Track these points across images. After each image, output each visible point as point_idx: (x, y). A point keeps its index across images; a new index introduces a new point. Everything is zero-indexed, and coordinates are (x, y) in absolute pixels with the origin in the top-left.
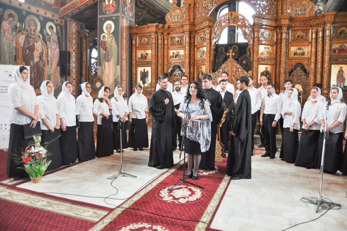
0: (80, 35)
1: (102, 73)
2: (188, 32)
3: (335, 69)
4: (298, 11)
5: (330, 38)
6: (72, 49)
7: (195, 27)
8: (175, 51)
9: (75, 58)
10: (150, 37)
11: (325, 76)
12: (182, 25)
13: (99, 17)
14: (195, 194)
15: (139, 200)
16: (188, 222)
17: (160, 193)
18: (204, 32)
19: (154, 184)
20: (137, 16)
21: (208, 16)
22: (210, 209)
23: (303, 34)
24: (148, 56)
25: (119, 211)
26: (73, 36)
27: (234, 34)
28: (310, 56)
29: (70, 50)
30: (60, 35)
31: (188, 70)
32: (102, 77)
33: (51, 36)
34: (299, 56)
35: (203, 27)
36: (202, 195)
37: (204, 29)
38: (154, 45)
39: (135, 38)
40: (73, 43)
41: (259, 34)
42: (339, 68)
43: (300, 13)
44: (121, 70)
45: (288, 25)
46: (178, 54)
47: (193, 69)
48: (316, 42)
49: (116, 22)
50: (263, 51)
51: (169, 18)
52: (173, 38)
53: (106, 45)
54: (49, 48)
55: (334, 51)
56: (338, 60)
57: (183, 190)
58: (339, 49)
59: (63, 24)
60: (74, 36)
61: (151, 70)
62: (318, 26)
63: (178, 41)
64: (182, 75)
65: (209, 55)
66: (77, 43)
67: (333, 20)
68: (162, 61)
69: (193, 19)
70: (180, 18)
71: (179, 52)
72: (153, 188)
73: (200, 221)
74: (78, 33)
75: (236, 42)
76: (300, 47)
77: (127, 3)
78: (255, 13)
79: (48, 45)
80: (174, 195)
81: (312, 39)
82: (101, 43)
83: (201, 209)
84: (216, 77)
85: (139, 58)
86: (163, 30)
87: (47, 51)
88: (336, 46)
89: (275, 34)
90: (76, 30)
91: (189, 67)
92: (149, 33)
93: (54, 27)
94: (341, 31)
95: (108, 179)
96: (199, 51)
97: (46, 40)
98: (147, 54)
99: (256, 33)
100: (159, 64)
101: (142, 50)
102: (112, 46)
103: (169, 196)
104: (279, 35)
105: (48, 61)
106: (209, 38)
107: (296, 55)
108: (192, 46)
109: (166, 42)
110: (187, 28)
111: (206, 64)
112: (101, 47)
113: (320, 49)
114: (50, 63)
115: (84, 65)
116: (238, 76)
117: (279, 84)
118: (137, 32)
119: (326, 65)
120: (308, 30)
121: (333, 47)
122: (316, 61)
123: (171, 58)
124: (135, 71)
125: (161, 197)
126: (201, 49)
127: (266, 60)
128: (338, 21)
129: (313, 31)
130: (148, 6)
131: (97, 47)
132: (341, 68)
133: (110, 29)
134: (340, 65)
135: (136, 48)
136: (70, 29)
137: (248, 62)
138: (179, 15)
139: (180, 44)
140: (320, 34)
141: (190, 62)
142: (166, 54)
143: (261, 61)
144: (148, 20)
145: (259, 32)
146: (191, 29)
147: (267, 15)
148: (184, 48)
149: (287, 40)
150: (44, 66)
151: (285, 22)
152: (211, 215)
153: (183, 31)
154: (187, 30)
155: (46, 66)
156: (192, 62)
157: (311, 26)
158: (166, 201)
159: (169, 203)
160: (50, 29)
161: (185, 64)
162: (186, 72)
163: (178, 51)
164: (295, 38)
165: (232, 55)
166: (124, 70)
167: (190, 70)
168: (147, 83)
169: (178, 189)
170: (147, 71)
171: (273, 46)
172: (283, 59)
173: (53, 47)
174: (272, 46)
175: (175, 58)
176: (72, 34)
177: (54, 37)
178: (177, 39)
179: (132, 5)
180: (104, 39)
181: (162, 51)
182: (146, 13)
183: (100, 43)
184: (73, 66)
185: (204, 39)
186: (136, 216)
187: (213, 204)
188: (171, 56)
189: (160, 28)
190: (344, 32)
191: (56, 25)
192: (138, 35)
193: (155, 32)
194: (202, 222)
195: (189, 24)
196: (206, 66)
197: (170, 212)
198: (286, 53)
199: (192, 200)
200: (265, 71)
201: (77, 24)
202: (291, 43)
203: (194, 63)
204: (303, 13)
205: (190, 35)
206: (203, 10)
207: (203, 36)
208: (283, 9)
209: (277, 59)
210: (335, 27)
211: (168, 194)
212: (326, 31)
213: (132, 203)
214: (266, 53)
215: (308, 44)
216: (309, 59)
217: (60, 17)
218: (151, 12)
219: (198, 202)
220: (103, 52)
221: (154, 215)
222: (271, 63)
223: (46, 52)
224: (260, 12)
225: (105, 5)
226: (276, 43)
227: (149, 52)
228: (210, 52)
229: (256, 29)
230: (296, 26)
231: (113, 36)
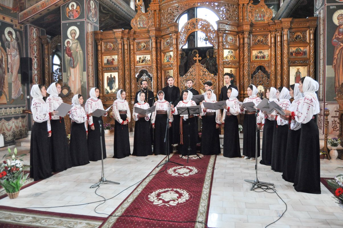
0: (41, 42)
1: (68, 80)
2: (155, 37)
3: (293, 71)
4: (257, 17)
5: (288, 42)
6: (33, 56)
7: (161, 33)
8: (142, 56)
9: (37, 65)
10: (116, 42)
11: (285, 77)
12: (148, 30)
13: (62, 22)
14: (183, 196)
15: (130, 206)
16: (185, 223)
17: (149, 198)
18: (171, 37)
19: (140, 189)
20: (101, 22)
21: (174, 22)
22: (202, 208)
23: (263, 39)
24: (114, 61)
25: (113, 220)
26: (34, 42)
28: (270, 59)
29: (31, 56)
30: (20, 41)
31: (155, 75)
33: (10, 42)
34: (260, 59)
35: (169, 33)
36: (190, 196)
37: (171, 35)
38: (120, 50)
39: (101, 44)
40: (34, 49)
41: (223, 39)
42: (297, 70)
43: (259, 20)
44: (88, 76)
45: (250, 30)
46: (144, 59)
47: (160, 74)
48: (275, 46)
49: (81, 27)
51: (135, 23)
52: (139, 43)
53: (71, 51)
54: (9, 55)
55: (292, 54)
56: (296, 62)
57: (171, 193)
58: (295, 52)
59: (23, 30)
60: (35, 42)
61: (119, 75)
62: (277, 31)
63: (144, 46)
64: (149, 80)
65: (176, 60)
66: (38, 49)
67: (290, 26)
68: (128, 67)
69: (159, 25)
70: (146, 24)
71: (145, 57)
72: (140, 194)
73: (197, 222)
74: (39, 39)
76: (261, 51)
77: (91, 8)
78: (218, 19)
80: (163, 199)
81: (271, 43)
82: (66, 50)
83: (194, 210)
84: (184, 81)
85: (105, 64)
86: (129, 36)
87: (6, 57)
88: (293, 50)
89: (238, 39)
90: (37, 36)
91: (156, 72)
92: (115, 38)
93: (14, 33)
94: (296, 35)
95: (90, 188)
96: (165, 56)
97: (6, 46)
98: (113, 59)
99: (220, 38)
100: (126, 69)
101: (108, 55)
102: (77, 52)
103: (158, 200)
104: (242, 40)
105: (8, 68)
107: (257, 59)
108: (159, 51)
109: (132, 47)
110: (153, 34)
111: (174, 68)
112: (66, 53)
113: (279, 52)
114: (10, 70)
115: (46, 72)
116: (205, 80)
117: (244, 85)
118: (102, 37)
119: (285, 67)
120: (267, 35)
121: (291, 51)
122: (276, 63)
123: (138, 63)
124: (101, 77)
125: (151, 201)
126: (168, 54)
127: (230, 63)
128: (293, 27)
129: (272, 36)
130: (111, 12)
131: (61, 54)
132: (298, 69)
133: (74, 35)
134: (297, 67)
135: (102, 53)
136: (31, 34)
137: (208, 65)
138: (144, 21)
139: (147, 50)
140: (279, 39)
141: (157, 67)
142: (132, 59)
143: (226, 64)
144: (110, 25)
145: (223, 37)
146: (157, 34)
147: (229, 21)
148: (150, 53)
149: (249, 44)
150: (3, 73)
151: (247, 28)
152: (204, 214)
153: (149, 37)
155: (6, 74)
156: (160, 67)
157: (270, 32)
158: (156, 205)
159: (160, 207)
160: (9, 35)
161: (153, 69)
162: (153, 77)
163: (145, 56)
164: (256, 43)
166: (91, 76)
167: (157, 75)
168: (114, 89)
169: (164, 192)
170: (114, 77)
171: (237, 50)
172: (246, 62)
173: (13, 54)
174: (235, 50)
175: (141, 63)
176: (33, 39)
177: (14, 43)
178: (143, 44)
179: (96, 10)
180: (69, 45)
181: (128, 56)
182: (109, 18)
183: (65, 48)
184: (35, 73)
185: (170, 44)
186: (132, 223)
187: (203, 204)
188: (137, 61)
189: (126, 34)
190: (299, 37)
191: (16, 31)
192: (103, 41)
193: (121, 37)
194: (199, 222)
195: (155, 30)
196: (173, 71)
197: (164, 216)
198: (249, 56)
199: (182, 202)
201: (38, 30)
202: (252, 47)
204: (262, 19)
205: (156, 40)
206: (168, 16)
207: (169, 42)
208: (244, 16)
209: (240, 63)
210: (291, 33)
211: (157, 198)
212: (284, 36)
213: (123, 210)
214: (229, 57)
215: (267, 48)
216: (269, 62)
217: (19, 22)
218: (114, 18)
219: (189, 203)
220: (67, 58)
221: (150, 220)
222: (235, 66)
223: (6, 59)
224: (224, 18)
225: (69, 11)
226: (239, 48)
227: (116, 57)
228: (177, 57)
229: (221, 34)
230: (256, 31)
231: (78, 41)
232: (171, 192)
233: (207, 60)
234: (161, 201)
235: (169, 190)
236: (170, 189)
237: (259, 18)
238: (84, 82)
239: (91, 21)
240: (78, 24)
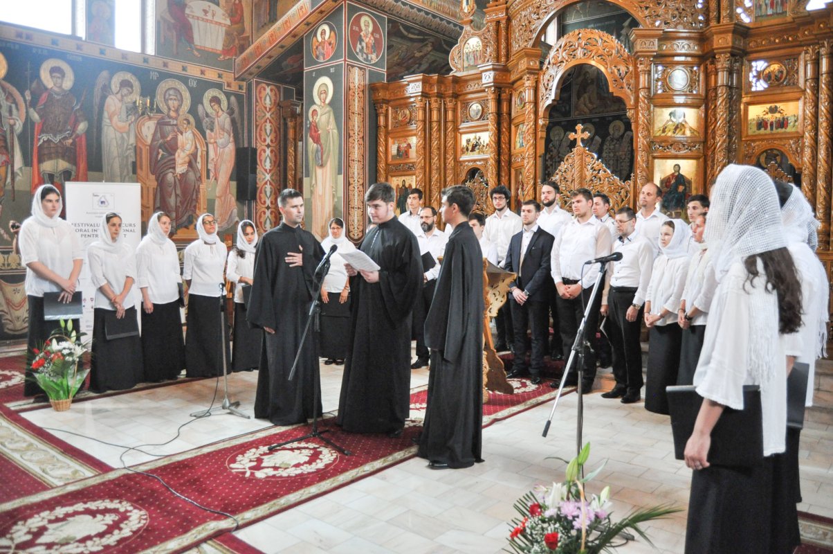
0: (282, 112)
1: (312, 193)
2: (493, 88)
4: (764, 7)
6: (263, 144)
7: (510, 75)
8: (472, 136)
9: (271, 162)
10: (415, 105)
12: (481, 71)
13: (306, 69)
21: (530, 46)
24: (410, 150)
26: (265, 115)
28: (800, 130)
29: (258, 145)
30: (236, 115)
32: (312, 203)
33: (214, 119)
34: (772, 129)
35: (520, 74)
38: (421, 124)
39: (384, 112)
40: (266, 130)
41: (650, 80)
43: (778, 12)
44: (348, 184)
45: (732, 47)
46: (477, 142)
47: (507, 178)
48: (816, 90)
49: (336, 77)
50: (668, 121)
51: (456, 58)
53: (318, 131)
54: (211, 143)
59: (244, 91)
60: (268, 115)
61: (417, 182)
62: (819, 41)
63: (479, 110)
65: (532, 141)
66: (275, 129)
68: (440, 161)
69: (506, 56)
70: (480, 56)
71: (480, 139)
74: (278, 108)
76: (773, 105)
77: (362, 34)
79: (208, 139)
81: (805, 80)
82: (310, 128)
85: (393, 156)
86: (442, 88)
87: (205, 149)
89: (702, 75)
90: (273, 101)
91: (495, 173)
92: (411, 97)
96: (517, 134)
97: (204, 127)
98: (409, 146)
99: (641, 78)
100: (435, 167)
102: (329, 132)
103: (251, 461)
104: (712, 78)
105: (208, 171)
106: (532, 98)
107: (763, 129)
108: (505, 122)
109: (451, 115)
110: (489, 78)
111: (527, 163)
112: (310, 136)
114: (211, 175)
115: (290, 177)
118: (387, 97)
120: (796, 57)
123: (463, 153)
126: (521, 127)
127: (675, 146)
129: (808, 57)
133: (324, 95)
135: (387, 134)
136: (258, 98)
138: (477, 51)
140: (825, 65)
141: (498, 162)
142: (450, 143)
143: (661, 149)
146: (499, 81)
148: (487, 127)
149: (735, 88)
150: (198, 180)
151: (723, 41)
154: (490, 83)
155: (203, 181)
156: (506, 160)
157: (802, 45)
158: (231, 468)
159: (229, 474)
160: (212, 104)
161: (489, 165)
163: (478, 135)
165: (583, 139)
166: (356, 185)
167: (499, 180)
170: (410, 186)
171: (698, 107)
172: (720, 140)
173: (220, 141)
174: (693, 107)
175: (471, 151)
176: (265, 111)
177: (224, 119)
178: (475, 107)
179: (378, 36)
180: (315, 117)
181: (440, 135)
183: (308, 126)
184: (264, 179)
188: (463, 148)
189: (433, 85)
191: (228, 95)
192: (391, 103)
193: (421, 94)
195: (495, 70)
196: (525, 168)
198: (731, 123)
200: (673, 175)
201: (276, 90)
203: (510, 163)
204: (779, 10)
205: (499, 95)
206: (521, 32)
207: (523, 96)
209: (707, 143)
215: (797, 95)
216: (799, 137)
217: (236, 76)
220: (312, 145)
222: (694, 154)
223: (205, 153)
225: (317, 44)
226: (706, 100)
228: (535, 133)
229: (642, 66)
230: (759, 49)
231: (331, 109)
234: (251, 464)
237: (769, 8)
238: (338, 198)
239: (362, 62)
240: (332, 70)
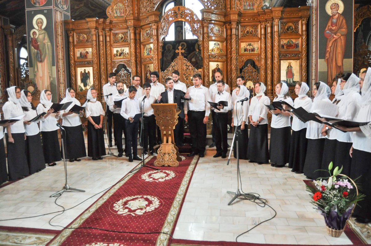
0: (4, 32)
1: (35, 75)
2: (133, 28)
3: (284, 65)
4: (246, 6)
5: (279, 33)
7: (140, 23)
8: (119, 49)
10: (90, 33)
11: (276, 72)
12: (126, 20)
13: (27, 10)
14: (153, 204)
15: (90, 217)
16: (148, 235)
17: (114, 207)
18: (151, 27)
19: (106, 197)
20: (73, 10)
21: (154, 10)
22: (170, 218)
23: (252, 30)
24: (88, 54)
25: (67, 233)
27: (181, 30)
28: (259, 52)
31: (134, 69)
32: (35, 81)
34: (249, 52)
35: (149, 22)
36: (160, 204)
37: (151, 25)
38: (94, 42)
39: (72, 35)
41: (208, 30)
42: (288, 64)
43: (248, 8)
44: (58, 71)
45: (238, 20)
46: (122, 52)
47: (140, 68)
48: (265, 38)
49: (48, 16)
50: (213, 47)
51: (110, 12)
52: (115, 35)
53: (37, 43)
55: (283, 46)
56: (287, 56)
57: (139, 201)
58: (287, 44)
61: (93, 70)
62: (267, 21)
63: (122, 37)
64: (128, 75)
65: (156, 53)
67: (280, 16)
68: (104, 60)
69: (138, 13)
70: (123, 12)
71: (123, 50)
72: (105, 202)
73: (162, 233)
75: (184, 39)
76: (250, 43)
78: (203, 7)
80: (129, 207)
81: (261, 35)
82: (32, 41)
83: (161, 219)
84: (165, 76)
85: (78, 58)
86: (105, 25)
88: (284, 42)
89: (225, 30)
91: (135, 66)
92: (88, 29)
94: (288, 26)
95: (51, 197)
96: (145, 49)
98: (87, 53)
99: (205, 29)
100: (102, 63)
101: (81, 48)
102: (45, 44)
103: (124, 209)
104: (229, 31)
106: (156, 34)
107: (246, 52)
108: (138, 44)
109: (108, 39)
110: (131, 23)
111: (154, 62)
112: (32, 46)
113: (269, 45)
115: (11, 67)
116: (189, 75)
117: (231, 81)
118: (74, 28)
119: (276, 61)
120: (257, 26)
121: (282, 43)
122: (266, 57)
123: (115, 57)
124: (74, 72)
125: (115, 210)
126: (148, 46)
127: (217, 57)
128: (284, 17)
129: (262, 26)
131: (27, 45)
132: (290, 63)
133: (41, 24)
134: (289, 61)
135: (74, 46)
137: (197, 59)
138: (121, 9)
139: (124, 42)
140: (269, 30)
141: (136, 61)
142: (109, 52)
143: (212, 58)
144: (86, 14)
145: (208, 28)
146: (135, 25)
147: (215, 10)
148: (129, 45)
149: (237, 36)
151: (234, 17)
152: (172, 224)
153: (127, 27)
154: (132, 25)
156: (139, 60)
157: (260, 22)
158: (121, 214)
159: (125, 217)
161: (131, 62)
162: (132, 72)
163: (123, 48)
164: (245, 34)
165: (181, 53)
166: (61, 72)
167: (137, 70)
168: (89, 86)
169: (133, 200)
170: (89, 72)
171: (224, 42)
172: (234, 55)
174: (222, 42)
178: (120, 35)
180: (35, 36)
181: (104, 48)
182: (83, 6)
183: (30, 40)
185: (150, 36)
186: (88, 236)
187: (173, 212)
188: (115, 55)
189: (101, 24)
190: (291, 28)
192: (76, 31)
193: (95, 28)
194: (164, 233)
195: (134, 19)
196: (154, 65)
197: (127, 227)
198: (237, 49)
199: (150, 211)
200: (216, 68)
202: (241, 39)
203: (141, 62)
204: (252, 8)
205: (135, 31)
206: (148, 4)
207: (149, 32)
208: (231, 4)
209: (227, 56)
210: (282, 23)
211: (123, 206)
212: (274, 26)
213: (82, 221)
214: (216, 49)
215: (257, 40)
216: (259, 55)
218: (90, 5)
219: (157, 211)
220: (34, 50)
221: (109, 232)
222: (222, 60)
224: (209, 6)
226: (226, 39)
227: (90, 50)
228: (158, 49)
229: (206, 24)
230: (245, 21)
231: (45, 32)
232: (141, 199)
233: (196, 53)
234: (127, 210)
235: (138, 197)
236: (140, 196)
237: (248, 7)
238: (53, 78)
239: (60, 8)
240: (45, 12)
